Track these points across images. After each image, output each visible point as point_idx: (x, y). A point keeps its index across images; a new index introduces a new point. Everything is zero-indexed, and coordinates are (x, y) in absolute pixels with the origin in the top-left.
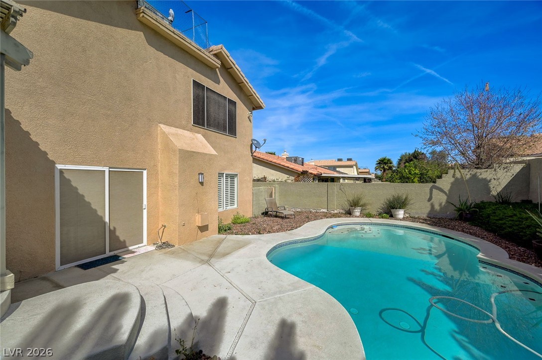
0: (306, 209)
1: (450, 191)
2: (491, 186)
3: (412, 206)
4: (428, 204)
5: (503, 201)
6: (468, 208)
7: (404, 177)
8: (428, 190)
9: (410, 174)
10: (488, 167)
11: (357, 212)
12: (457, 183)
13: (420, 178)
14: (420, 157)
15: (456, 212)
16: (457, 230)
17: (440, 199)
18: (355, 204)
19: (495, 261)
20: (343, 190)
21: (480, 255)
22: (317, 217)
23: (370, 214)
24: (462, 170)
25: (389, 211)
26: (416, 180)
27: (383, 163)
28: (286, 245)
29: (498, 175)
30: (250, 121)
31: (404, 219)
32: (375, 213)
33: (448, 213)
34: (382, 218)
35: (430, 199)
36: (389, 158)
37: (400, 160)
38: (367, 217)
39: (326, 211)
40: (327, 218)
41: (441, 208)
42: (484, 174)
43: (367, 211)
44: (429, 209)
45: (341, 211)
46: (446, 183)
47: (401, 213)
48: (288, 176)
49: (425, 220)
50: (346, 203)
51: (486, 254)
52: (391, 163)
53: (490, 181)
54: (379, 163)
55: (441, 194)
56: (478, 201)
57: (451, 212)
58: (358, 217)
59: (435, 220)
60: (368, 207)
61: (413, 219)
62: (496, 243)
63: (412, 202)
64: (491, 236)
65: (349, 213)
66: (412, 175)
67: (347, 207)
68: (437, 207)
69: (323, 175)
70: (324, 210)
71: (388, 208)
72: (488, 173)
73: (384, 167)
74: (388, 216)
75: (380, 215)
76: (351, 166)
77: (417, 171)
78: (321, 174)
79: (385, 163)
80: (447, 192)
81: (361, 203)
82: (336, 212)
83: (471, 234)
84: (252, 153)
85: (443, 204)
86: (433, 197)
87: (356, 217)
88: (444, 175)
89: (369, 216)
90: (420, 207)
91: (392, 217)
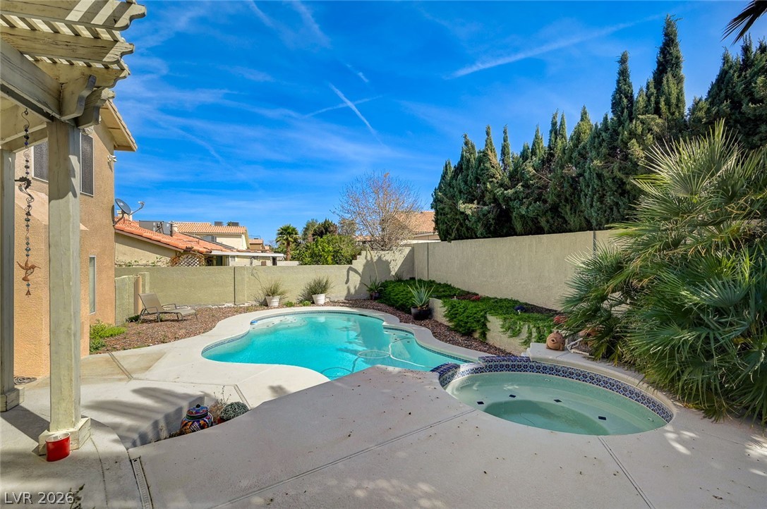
0: (200, 305)
1: (362, 272)
2: (391, 267)
3: (333, 290)
4: (346, 286)
5: (399, 280)
6: (376, 288)
7: (315, 254)
8: (344, 272)
9: (323, 251)
10: (390, 249)
11: (275, 301)
12: (368, 265)
13: (333, 256)
14: (332, 228)
15: (368, 292)
16: (370, 308)
17: (355, 280)
18: (273, 292)
19: (393, 326)
20: (256, 275)
21: (384, 323)
22: (226, 313)
23: (291, 303)
24: (372, 252)
25: (309, 298)
26: (329, 259)
27: (287, 232)
28: (212, 347)
29: (396, 257)
30: (111, 168)
31: (325, 304)
32: (294, 301)
34: (304, 305)
35: (347, 282)
36: (294, 226)
37: (307, 229)
38: (287, 306)
39: (233, 306)
40: (240, 313)
41: (356, 291)
42: (387, 256)
43: (286, 300)
44: (346, 292)
45: (254, 303)
46: (359, 264)
47: (321, 298)
48: (158, 256)
49: (344, 303)
50: (260, 292)
51: (388, 322)
52: (296, 234)
53: (390, 262)
54: (281, 233)
55: (357, 275)
56: (383, 281)
57: (365, 293)
58: (277, 308)
59: (352, 301)
60: (287, 295)
61: (334, 303)
62: (393, 314)
63: (332, 285)
64: (391, 309)
65: (265, 304)
66: (326, 252)
67: (262, 298)
69: (212, 253)
70: (229, 305)
71: (309, 294)
72: (389, 255)
73: (287, 239)
74: (310, 303)
75: (302, 303)
76: (238, 236)
77: (331, 249)
78: (211, 252)
79: (290, 234)
81: (279, 291)
82: (246, 305)
83: (379, 310)
84: (113, 221)
85: (358, 286)
86: (350, 279)
87: (275, 308)
88: (358, 256)
89: (290, 305)
90: (339, 290)
91: (313, 303)
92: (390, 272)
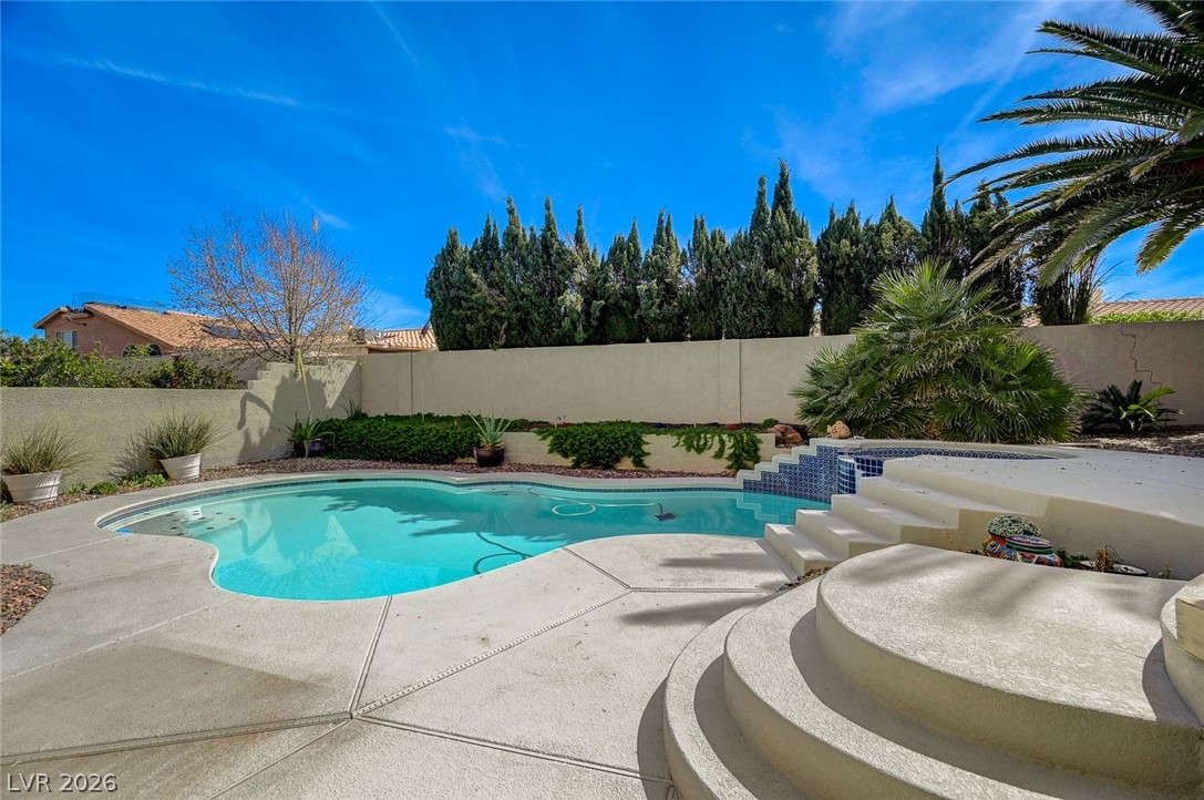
1: (276, 403)
2: (327, 393)
4: (241, 432)
5: (356, 415)
8: (237, 405)
12: (284, 388)
15: (288, 443)
17: (259, 420)
29: (333, 376)
33: (273, 448)
35: (242, 423)
41: (262, 440)
42: (318, 374)
44: (240, 446)
46: (265, 388)
49: (236, 469)
53: (324, 385)
55: (261, 411)
57: (282, 442)
61: (225, 472)
68: (255, 439)
72: (322, 372)
74: (162, 478)
80: (271, 407)
85: (265, 431)
86: (248, 418)
88: (260, 373)
90: (226, 445)
91: (166, 476)
92: (325, 402)
